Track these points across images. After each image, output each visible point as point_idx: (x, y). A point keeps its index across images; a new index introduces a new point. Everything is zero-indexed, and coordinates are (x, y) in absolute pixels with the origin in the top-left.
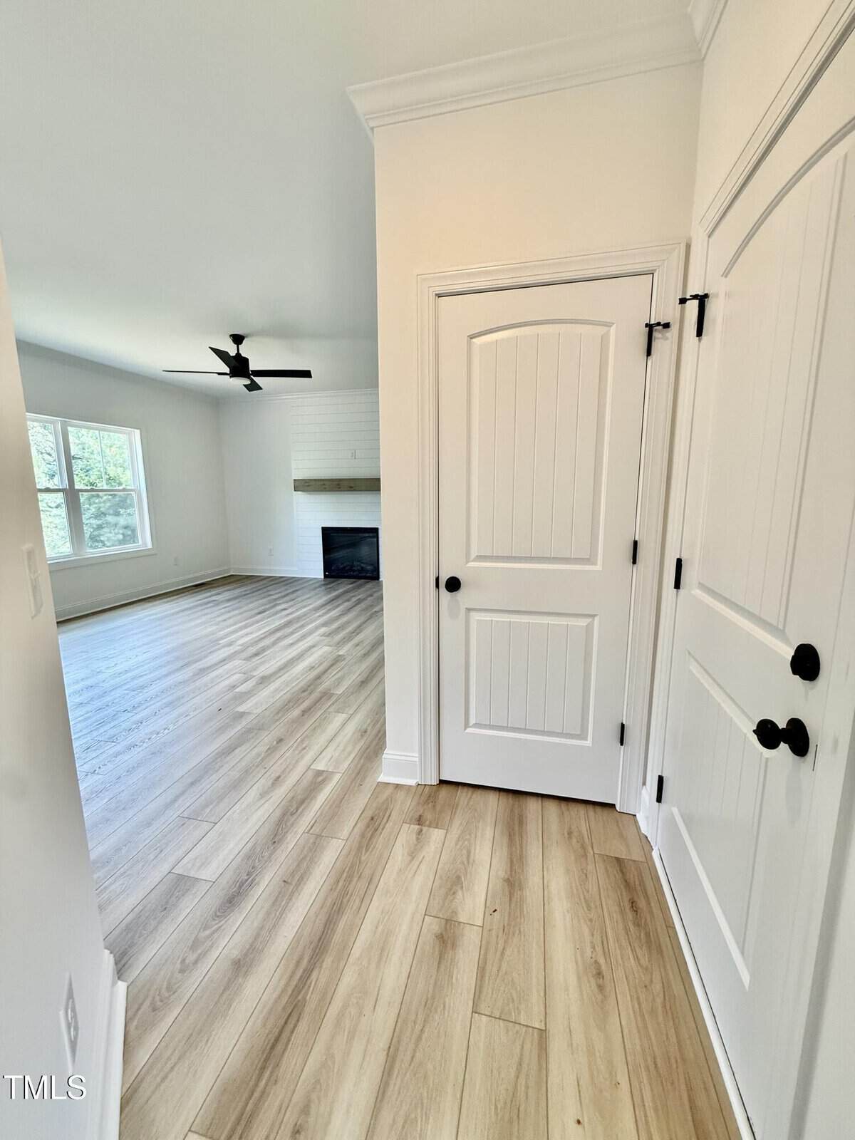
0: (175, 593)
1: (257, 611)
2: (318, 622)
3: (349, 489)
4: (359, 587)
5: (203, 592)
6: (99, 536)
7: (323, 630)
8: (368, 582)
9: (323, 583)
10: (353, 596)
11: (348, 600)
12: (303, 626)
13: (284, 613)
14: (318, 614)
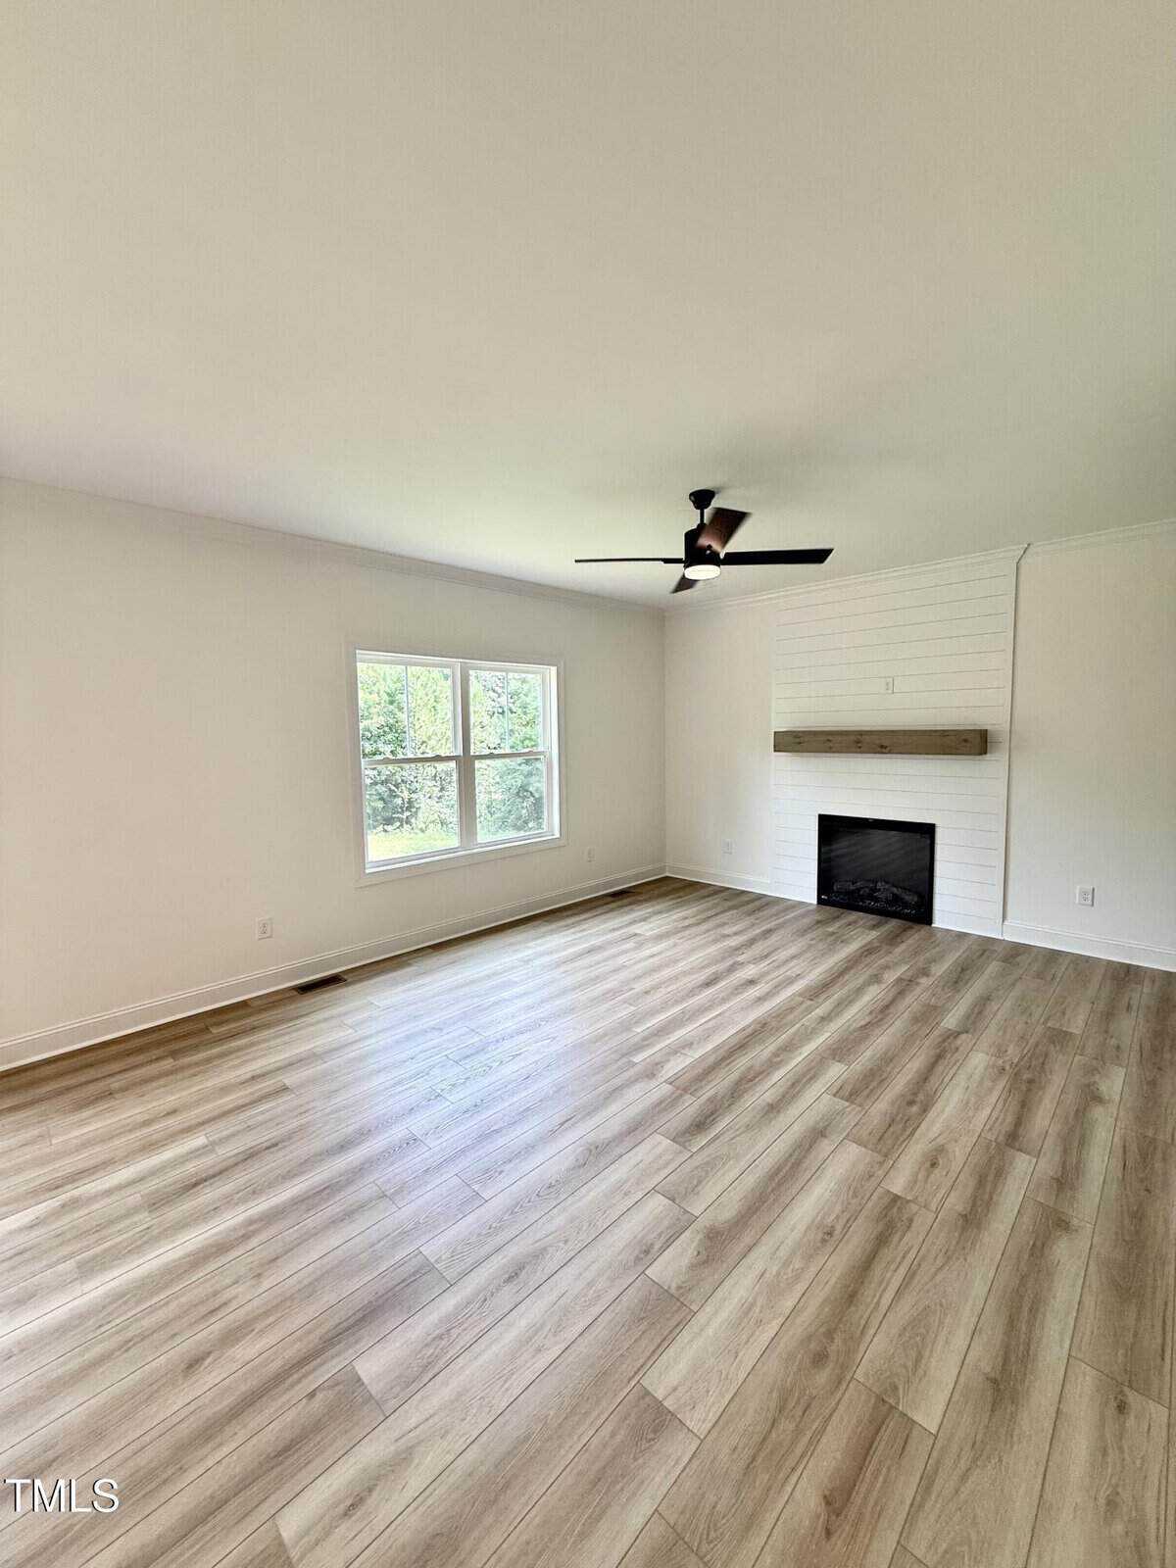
0: (588, 906)
1: (702, 976)
2: (820, 1040)
3: (879, 749)
4: (893, 940)
5: (626, 909)
6: (528, 784)
7: (836, 1071)
8: (911, 928)
9: (817, 917)
10: (887, 967)
11: (876, 979)
12: (788, 1048)
13: (754, 992)
14: (819, 1012)
